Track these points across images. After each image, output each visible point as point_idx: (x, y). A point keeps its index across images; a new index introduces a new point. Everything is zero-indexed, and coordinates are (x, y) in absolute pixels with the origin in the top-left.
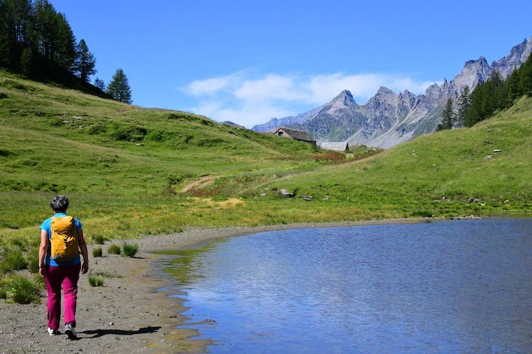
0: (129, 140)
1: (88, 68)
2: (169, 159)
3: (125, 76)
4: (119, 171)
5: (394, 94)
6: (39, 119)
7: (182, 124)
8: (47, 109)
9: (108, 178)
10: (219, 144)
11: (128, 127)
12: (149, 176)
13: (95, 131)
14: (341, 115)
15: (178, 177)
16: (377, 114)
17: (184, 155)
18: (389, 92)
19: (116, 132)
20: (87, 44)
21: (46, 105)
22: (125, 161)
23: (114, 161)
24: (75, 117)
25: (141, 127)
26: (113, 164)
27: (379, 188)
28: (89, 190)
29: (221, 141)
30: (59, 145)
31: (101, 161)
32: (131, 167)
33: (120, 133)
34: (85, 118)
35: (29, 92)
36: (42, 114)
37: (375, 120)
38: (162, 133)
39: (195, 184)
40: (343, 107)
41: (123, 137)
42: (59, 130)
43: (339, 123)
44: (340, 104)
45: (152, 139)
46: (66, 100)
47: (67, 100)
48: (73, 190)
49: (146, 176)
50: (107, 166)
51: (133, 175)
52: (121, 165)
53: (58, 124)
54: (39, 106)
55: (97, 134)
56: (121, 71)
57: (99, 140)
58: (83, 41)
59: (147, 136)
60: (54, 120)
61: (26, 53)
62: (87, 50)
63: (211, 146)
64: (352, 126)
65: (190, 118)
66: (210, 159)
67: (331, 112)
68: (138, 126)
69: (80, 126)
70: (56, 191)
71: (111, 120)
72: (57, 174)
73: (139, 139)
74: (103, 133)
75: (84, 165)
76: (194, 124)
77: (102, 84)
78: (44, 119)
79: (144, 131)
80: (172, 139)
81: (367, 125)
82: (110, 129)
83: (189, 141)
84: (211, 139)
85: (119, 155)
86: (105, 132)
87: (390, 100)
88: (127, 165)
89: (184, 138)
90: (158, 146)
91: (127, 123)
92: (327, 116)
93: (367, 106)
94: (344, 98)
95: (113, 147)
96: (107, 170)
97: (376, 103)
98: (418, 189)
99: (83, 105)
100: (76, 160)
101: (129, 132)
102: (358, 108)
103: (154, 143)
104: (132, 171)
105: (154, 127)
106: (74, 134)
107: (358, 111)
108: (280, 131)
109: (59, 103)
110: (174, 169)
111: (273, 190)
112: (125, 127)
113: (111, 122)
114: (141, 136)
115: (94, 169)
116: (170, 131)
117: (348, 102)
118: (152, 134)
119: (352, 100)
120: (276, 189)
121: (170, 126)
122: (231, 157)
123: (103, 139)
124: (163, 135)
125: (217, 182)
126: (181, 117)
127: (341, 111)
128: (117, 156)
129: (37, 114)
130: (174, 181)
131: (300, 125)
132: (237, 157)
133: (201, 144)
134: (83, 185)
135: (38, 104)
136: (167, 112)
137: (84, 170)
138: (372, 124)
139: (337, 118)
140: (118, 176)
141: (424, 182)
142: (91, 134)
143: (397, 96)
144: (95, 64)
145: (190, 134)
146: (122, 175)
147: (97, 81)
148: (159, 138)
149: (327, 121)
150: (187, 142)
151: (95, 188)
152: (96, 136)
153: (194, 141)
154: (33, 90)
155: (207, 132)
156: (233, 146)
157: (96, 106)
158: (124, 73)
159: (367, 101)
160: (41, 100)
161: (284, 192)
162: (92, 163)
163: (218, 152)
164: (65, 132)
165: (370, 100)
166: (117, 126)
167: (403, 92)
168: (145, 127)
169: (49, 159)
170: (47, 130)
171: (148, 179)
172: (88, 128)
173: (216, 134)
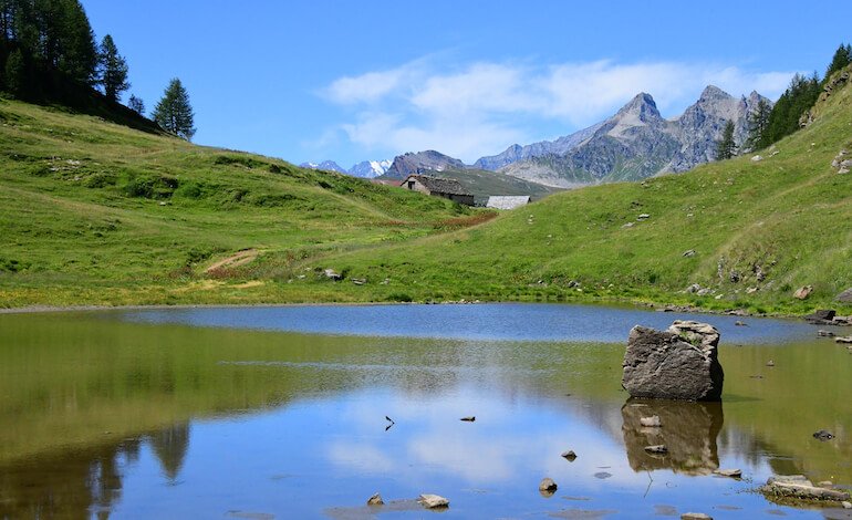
0: (149, 197)
1: (116, 79)
2: (204, 226)
3: (183, 90)
4: (116, 244)
5: (733, 99)
6: (15, 164)
7: (237, 172)
8: (29, 150)
9: (96, 252)
10: (288, 202)
11: (150, 176)
12: (161, 250)
13: (98, 183)
14: (634, 138)
15: (204, 252)
16: (700, 135)
17: (231, 218)
18: (721, 96)
19: (132, 184)
20: (115, 42)
21: (31, 142)
22: (130, 228)
23: (112, 228)
24: (70, 162)
25: (169, 176)
26: (109, 233)
27: (461, 268)
28: (64, 270)
29: (291, 197)
30: (32, 204)
31: (92, 228)
32: (136, 237)
33: (136, 186)
34: (85, 163)
35: (11, 122)
36: (22, 158)
37: (696, 146)
38: (201, 186)
39: (227, 262)
40: (639, 124)
41: (140, 192)
42: (42, 182)
43: (629, 153)
44: (632, 119)
45: (186, 195)
46: (66, 135)
47: (68, 134)
48: (40, 269)
49: (155, 251)
50: (100, 235)
51: (136, 248)
52: (121, 234)
53: (42, 173)
54: (19, 145)
55: (101, 187)
56: (178, 82)
57: (102, 196)
58: (108, 38)
59: (176, 191)
60: (37, 167)
61: (14, 58)
62: (115, 52)
63: (275, 205)
64: (653, 159)
65: (250, 163)
66: (267, 225)
67: (615, 133)
68: (165, 175)
69: (77, 176)
70: (14, 270)
71: (125, 166)
72: (22, 247)
73: (166, 195)
74: (109, 187)
75: (66, 234)
76: (256, 171)
77: (140, 105)
78: (22, 164)
79: (174, 184)
80: (216, 195)
81: (681, 156)
82: (122, 180)
83: (243, 198)
84: (277, 194)
85: (121, 219)
86: (113, 184)
87: (723, 110)
88: (132, 233)
89: (234, 194)
90: (193, 206)
91: (148, 171)
92: (609, 140)
93: (681, 123)
94: (639, 108)
95: (123, 207)
96: (99, 241)
97: (698, 116)
98: (515, 270)
99: (92, 141)
100: (54, 226)
101: (151, 184)
102: (666, 125)
103: (187, 200)
104: (135, 243)
105: (189, 177)
106: (65, 188)
107: (665, 131)
108: (411, 180)
109: (52, 140)
110: (202, 240)
111: (316, 270)
112: (144, 178)
113: (124, 170)
114: (169, 190)
115: (80, 240)
116: (214, 183)
117: (648, 115)
118: (185, 187)
119: (654, 112)
120: (320, 270)
121: (216, 175)
122: (303, 222)
123: (108, 194)
124: (204, 189)
125: (259, 259)
126: (236, 161)
127: (633, 130)
128: (117, 221)
129: (13, 158)
130: (198, 257)
131: (558, 157)
132: (311, 222)
133: (260, 203)
134: (56, 262)
135: (19, 142)
136: (215, 154)
137: (63, 241)
138: (690, 155)
139: (627, 145)
140: (113, 249)
141: (524, 261)
142: (92, 187)
143: (736, 103)
144: (128, 74)
145: (245, 188)
146: (121, 248)
147: (132, 99)
148: (196, 193)
149: (609, 150)
150: (238, 198)
151: (74, 266)
152: (98, 191)
153: (250, 198)
154: (17, 118)
155: (272, 184)
156: (310, 205)
157: (114, 143)
158: (183, 85)
159: (681, 113)
160: (25, 135)
161: (329, 273)
162: (77, 231)
163: (284, 214)
164: (52, 185)
165: (687, 112)
166: (132, 176)
167: (748, 96)
168: (177, 177)
169: (13, 225)
170: (25, 182)
171: (158, 254)
172: (88, 178)
173: (288, 186)
